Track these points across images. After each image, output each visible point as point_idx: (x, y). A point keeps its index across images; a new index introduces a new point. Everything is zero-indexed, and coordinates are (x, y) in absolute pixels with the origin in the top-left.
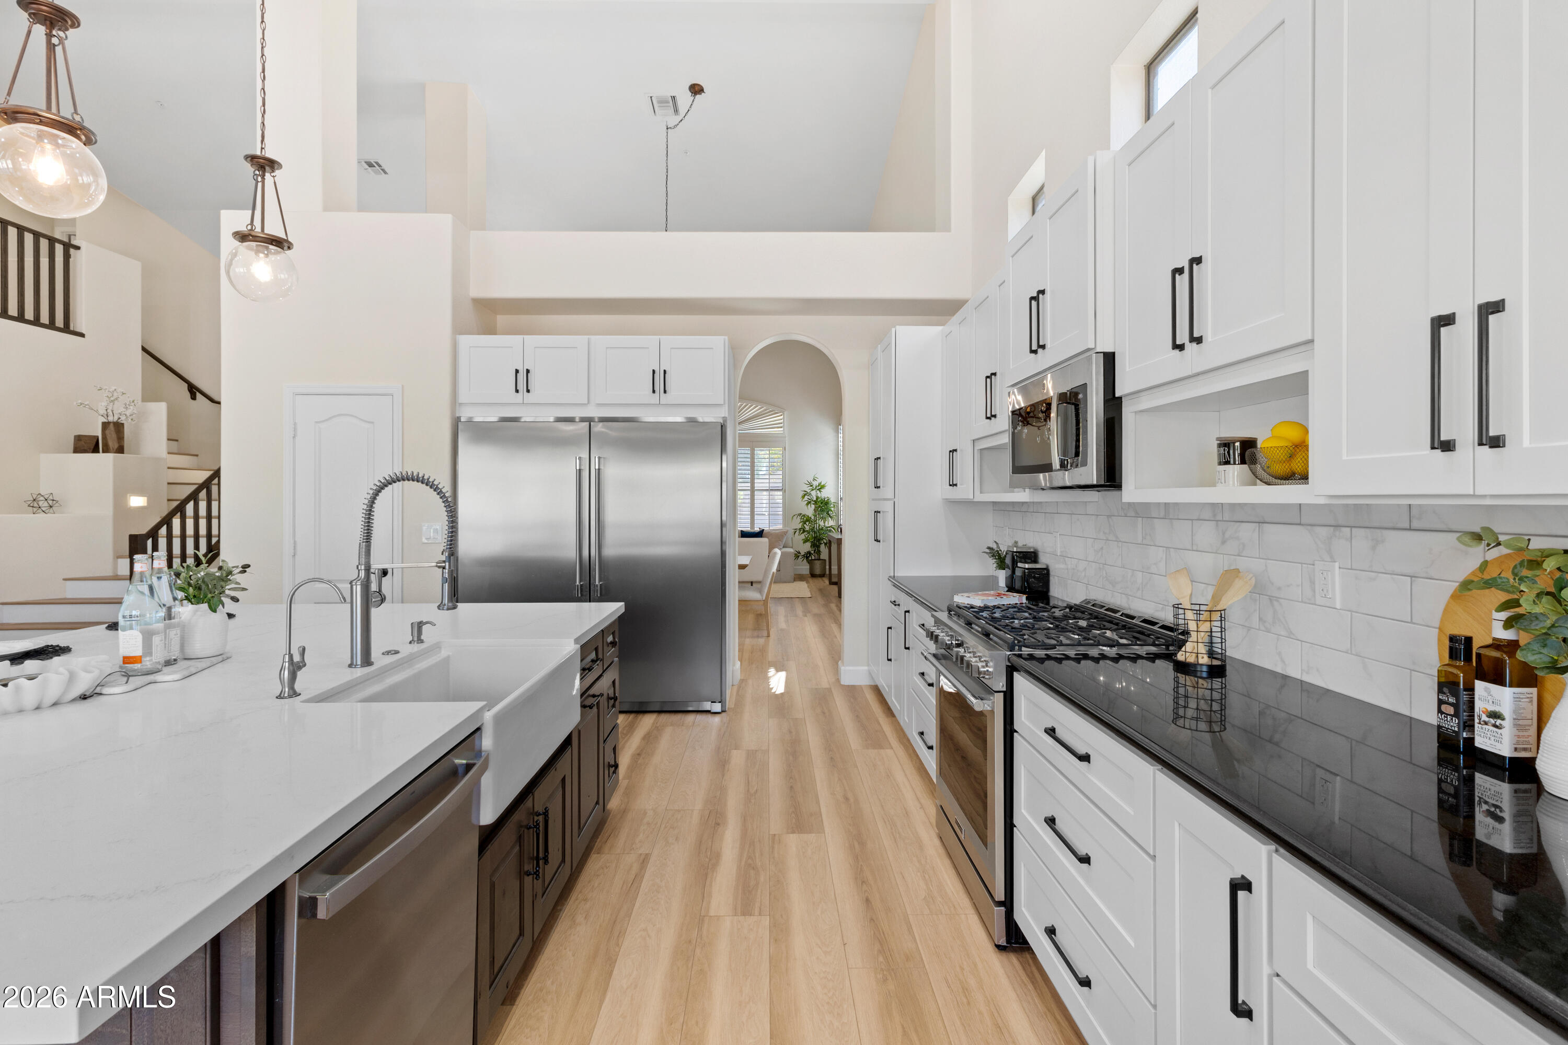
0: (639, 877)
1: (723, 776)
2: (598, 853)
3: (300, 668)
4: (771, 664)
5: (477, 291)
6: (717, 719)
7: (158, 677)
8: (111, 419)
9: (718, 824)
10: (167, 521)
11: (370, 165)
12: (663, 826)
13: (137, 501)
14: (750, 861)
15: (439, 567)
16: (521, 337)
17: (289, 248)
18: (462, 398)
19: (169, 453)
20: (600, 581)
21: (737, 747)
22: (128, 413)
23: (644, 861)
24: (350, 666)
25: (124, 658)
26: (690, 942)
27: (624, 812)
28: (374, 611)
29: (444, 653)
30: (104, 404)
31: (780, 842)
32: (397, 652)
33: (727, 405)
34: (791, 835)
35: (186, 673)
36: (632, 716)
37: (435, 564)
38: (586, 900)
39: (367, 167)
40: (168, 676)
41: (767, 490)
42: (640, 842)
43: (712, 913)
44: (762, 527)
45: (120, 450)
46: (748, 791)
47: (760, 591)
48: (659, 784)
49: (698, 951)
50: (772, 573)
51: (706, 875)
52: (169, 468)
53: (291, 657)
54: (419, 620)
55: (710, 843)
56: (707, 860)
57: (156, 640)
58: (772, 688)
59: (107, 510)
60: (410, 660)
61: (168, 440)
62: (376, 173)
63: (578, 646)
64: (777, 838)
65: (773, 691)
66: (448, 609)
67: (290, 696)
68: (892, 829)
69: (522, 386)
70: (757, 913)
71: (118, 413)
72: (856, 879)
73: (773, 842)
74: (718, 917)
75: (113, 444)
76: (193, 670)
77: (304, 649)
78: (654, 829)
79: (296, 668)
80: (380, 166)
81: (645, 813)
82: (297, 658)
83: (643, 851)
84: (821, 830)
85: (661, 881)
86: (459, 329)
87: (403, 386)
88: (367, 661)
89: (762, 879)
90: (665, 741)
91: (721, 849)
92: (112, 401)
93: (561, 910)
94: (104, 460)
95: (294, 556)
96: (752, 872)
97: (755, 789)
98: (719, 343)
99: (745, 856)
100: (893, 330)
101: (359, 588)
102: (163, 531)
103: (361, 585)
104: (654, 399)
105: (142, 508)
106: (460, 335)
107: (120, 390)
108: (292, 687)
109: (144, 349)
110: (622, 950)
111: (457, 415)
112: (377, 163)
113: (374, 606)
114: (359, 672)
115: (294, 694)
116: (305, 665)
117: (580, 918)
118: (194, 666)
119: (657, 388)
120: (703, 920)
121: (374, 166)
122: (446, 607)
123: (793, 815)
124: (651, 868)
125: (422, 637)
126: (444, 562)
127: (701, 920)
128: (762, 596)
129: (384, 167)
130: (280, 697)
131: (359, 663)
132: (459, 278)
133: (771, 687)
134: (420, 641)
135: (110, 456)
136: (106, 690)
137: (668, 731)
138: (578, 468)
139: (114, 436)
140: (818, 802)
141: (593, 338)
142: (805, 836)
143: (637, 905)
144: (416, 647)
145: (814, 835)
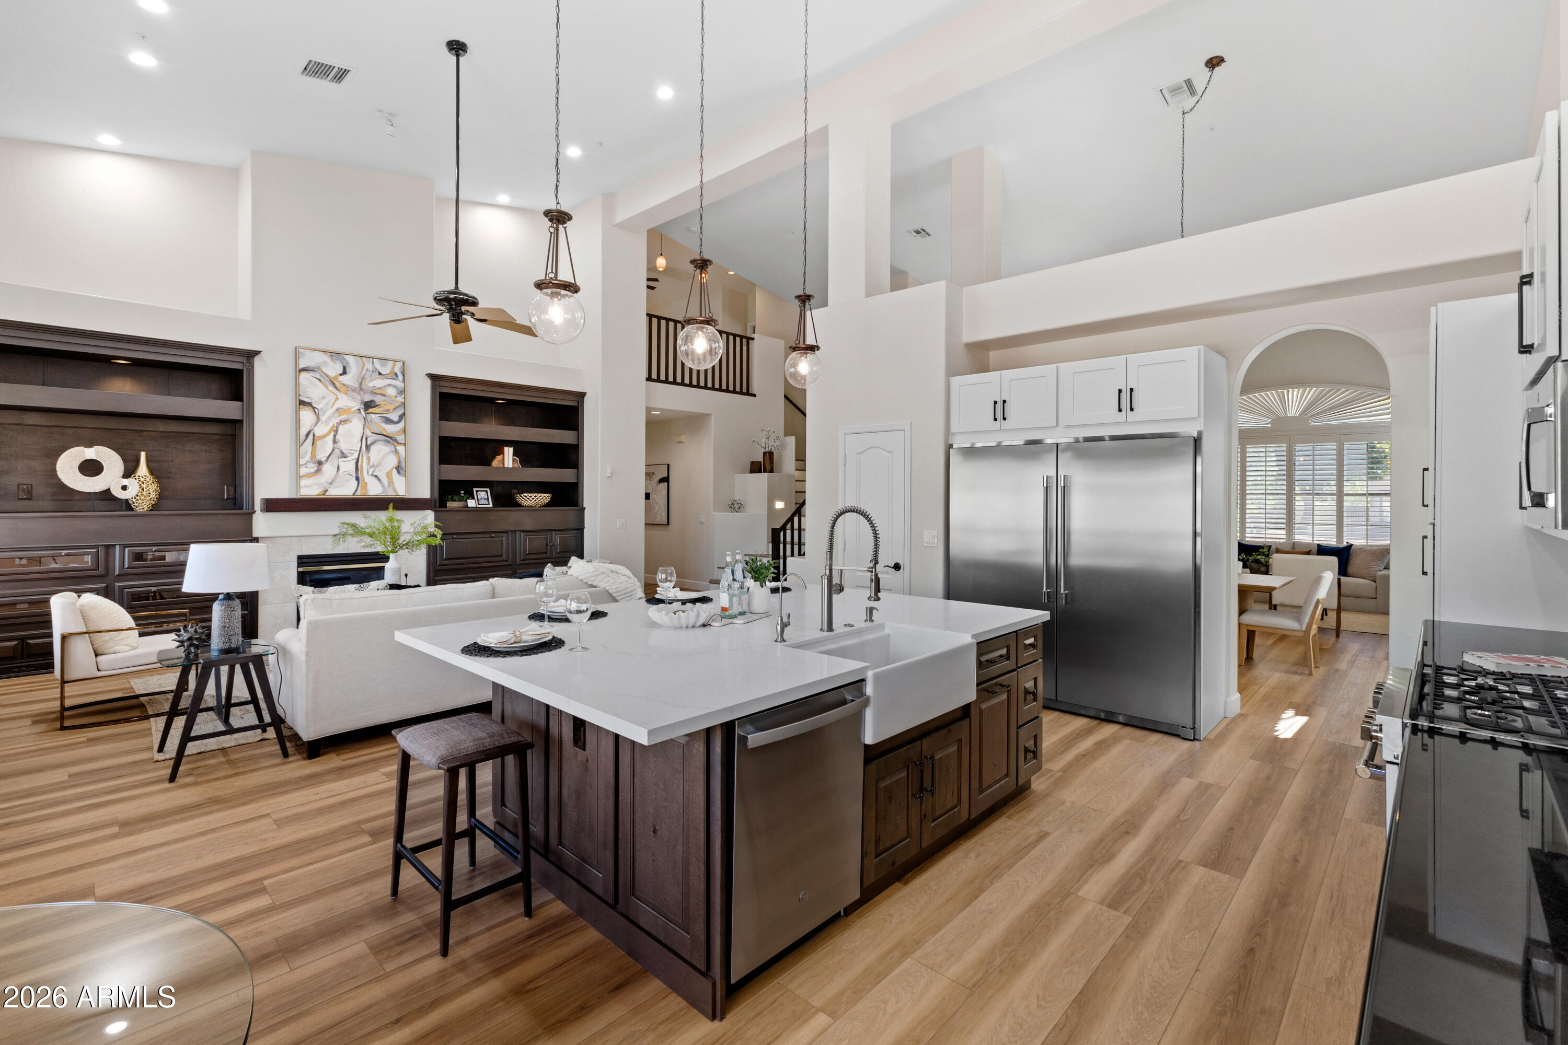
0: (1033, 845)
1: (1159, 796)
2: (1008, 818)
3: (786, 626)
4: (1291, 706)
5: (969, 336)
6: (1187, 744)
7: (735, 621)
8: (767, 450)
9: (1128, 833)
10: (791, 520)
11: (918, 232)
12: (1074, 817)
13: (779, 505)
14: (1142, 872)
15: (869, 571)
16: (1000, 372)
17: (818, 350)
18: (954, 429)
19: (796, 470)
20: (1065, 590)
21: (1190, 776)
22: (775, 445)
23: (1043, 836)
24: (821, 630)
25: (722, 608)
26: (1049, 905)
27: (1045, 796)
28: (835, 597)
29: (887, 631)
30: (764, 440)
31: (1183, 869)
32: (853, 626)
33: (1202, 418)
34: (1201, 868)
35: (747, 621)
36: (1096, 722)
37: (866, 569)
38: (982, 845)
39: (915, 234)
40: (739, 621)
41: (1365, 494)
42: (1047, 822)
43: (1080, 894)
44: (1351, 542)
45: (772, 471)
46: (1178, 817)
47: (1299, 620)
48: (1089, 784)
49: (1052, 913)
50: (1315, 600)
51: (1092, 866)
52: (796, 481)
53: (782, 618)
54: (871, 606)
55: (1110, 844)
56: (1100, 856)
57: (735, 599)
58: (1277, 731)
59: (764, 512)
60: (860, 632)
61: (796, 460)
62: (923, 237)
63: (975, 641)
64: (1183, 864)
65: (1276, 734)
66: (874, 600)
67: (781, 641)
68: (1336, 906)
69: (999, 415)
70: (1122, 910)
71: (772, 445)
72: (1251, 929)
73: (1176, 866)
74: (1084, 899)
75: (768, 467)
76: (750, 620)
77: (789, 615)
78: (1064, 817)
79: (784, 625)
80: (924, 231)
81: (1064, 802)
82: (785, 620)
83: (1046, 829)
84: (1241, 875)
85: (1049, 855)
86: (952, 371)
87: (911, 423)
88: (830, 629)
89: (1145, 889)
90: (1115, 752)
91: (1119, 852)
92: (768, 438)
93: (961, 844)
94: (764, 476)
95: (844, 550)
96: (1138, 881)
97: (1187, 817)
98: (1192, 354)
99: (1140, 865)
100: (1433, 309)
101: (826, 580)
102: (789, 526)
103: (827, 579)
104: (1121, 417)
105: (782, 509)
106: (953, 376)
107: (772, 430)
108: (782, 636)
109: (786, 397)
110: (993, 887)
111: (950, 443)
112: (922, 229)
113: (835, 593)
114: (826, 634)
115: (783, 640)
116: (789, 625)
117: (972, 855)
118: (754, 617)
119: (1123, 407)
120: (1069, 895)
121: (921, 233)
122: (873, 599)
123: (1216, 852)
124: (1046, 843)
125: (873, 618)
126: (872, 568)
127: (1068, 895)
128: (1301, 626)
129: (928, 231)
130: (776, 641)
131: (826, 628)
132: (952, 328)
133: (1276, 729)
134: (872, 621)
135: (766, 474)
136: (713, 624)
137: (1126, 742)
138: (1045, 486)
139: (769, 461)
140: (1255, 850)
141: (1062, 365)
142: (1215, 874)
143: (1020, 863)
144: (869, 624)
145: (1228, 876)
